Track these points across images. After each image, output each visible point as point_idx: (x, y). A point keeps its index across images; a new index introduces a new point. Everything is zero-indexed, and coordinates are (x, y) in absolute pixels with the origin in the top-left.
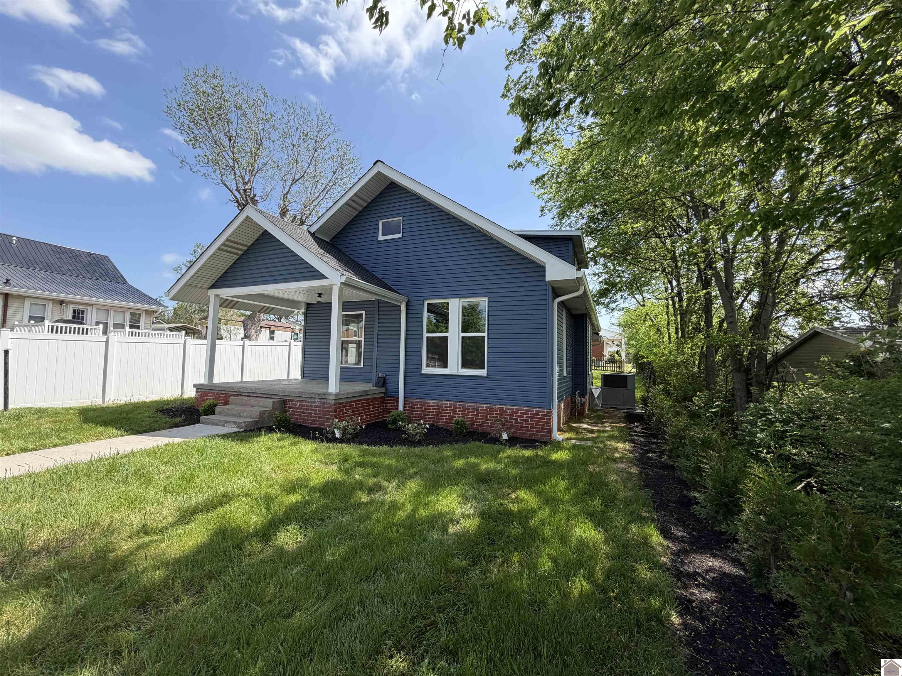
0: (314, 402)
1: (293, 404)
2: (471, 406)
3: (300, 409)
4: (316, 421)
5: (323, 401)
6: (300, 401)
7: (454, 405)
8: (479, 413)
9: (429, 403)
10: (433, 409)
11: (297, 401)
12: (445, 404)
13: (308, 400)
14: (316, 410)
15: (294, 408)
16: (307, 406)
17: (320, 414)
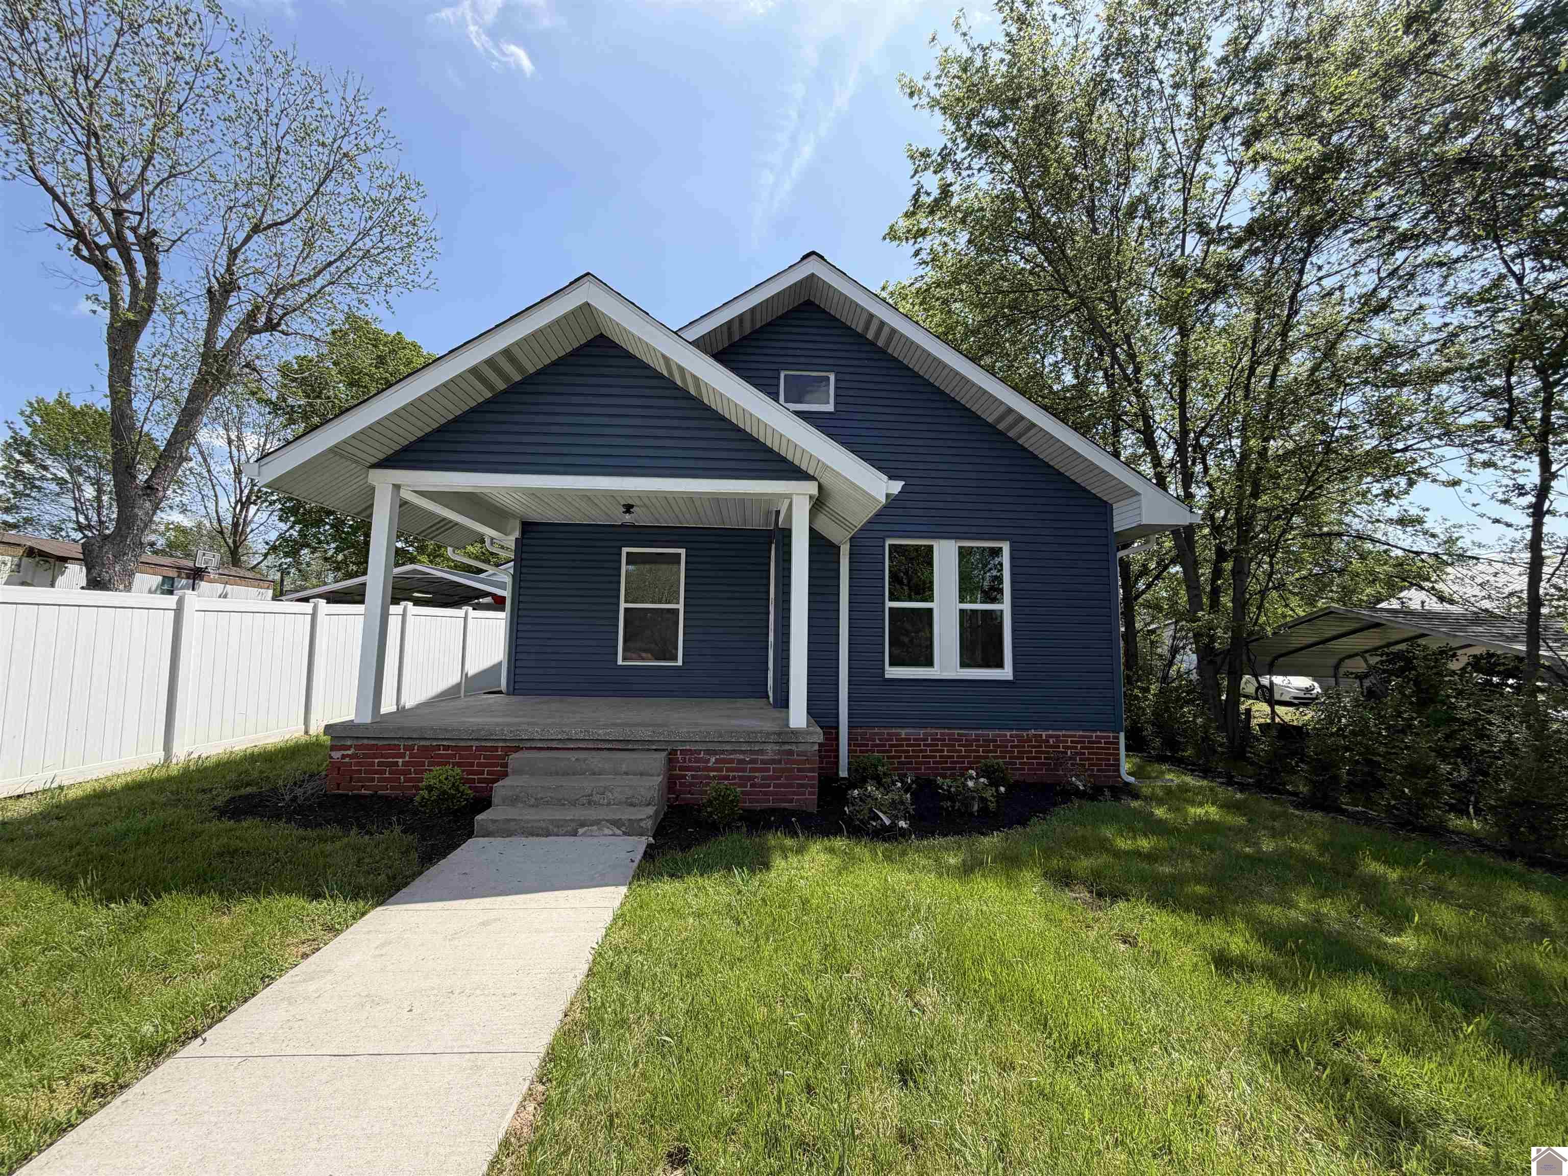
0: (761, 752)
1: (698, 760)
2: (983, 735)
3: (721, 770)
4: (765, 793)
5: (787, 747)
6: (714, 752)
7: (948, 734)
8: (999, 746)
9: (898, 734)
10: (907, 745)
11: (708, 752)
12: (931, 735)
13: (744, 747)
14: (768, 770)
15: (698, 769)
16: (741, 761)
17: (779, 778)
